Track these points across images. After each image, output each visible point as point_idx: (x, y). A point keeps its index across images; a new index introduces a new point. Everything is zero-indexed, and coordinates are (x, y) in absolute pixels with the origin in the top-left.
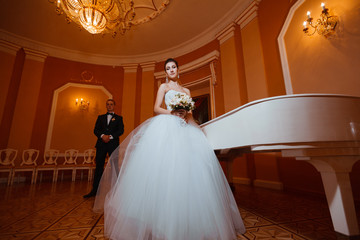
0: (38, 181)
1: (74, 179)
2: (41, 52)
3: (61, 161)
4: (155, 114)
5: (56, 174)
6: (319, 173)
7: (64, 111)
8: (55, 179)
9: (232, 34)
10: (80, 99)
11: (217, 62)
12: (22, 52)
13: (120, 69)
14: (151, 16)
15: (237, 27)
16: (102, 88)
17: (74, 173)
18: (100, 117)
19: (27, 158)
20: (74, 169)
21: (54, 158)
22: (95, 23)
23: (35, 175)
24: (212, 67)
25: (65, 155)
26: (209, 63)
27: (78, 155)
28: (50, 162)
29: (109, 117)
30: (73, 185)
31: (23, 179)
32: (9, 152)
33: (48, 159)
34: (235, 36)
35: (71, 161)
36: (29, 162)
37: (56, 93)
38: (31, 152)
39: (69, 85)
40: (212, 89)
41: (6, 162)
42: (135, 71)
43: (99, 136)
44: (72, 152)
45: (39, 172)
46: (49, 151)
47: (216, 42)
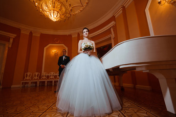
0: (40, 85)
1: (53, 84)
2: (38, 32)
3: (48, 77)
4: (78, 54)
5: (46, 82)
6: (158, 79)
7: (48, 56)
8: (46, 84)
9: (121, 12)
10: (54, 51)
11: (114, 27)
12: (31, 33)
13: (70, 36)
14: (81, 9)
15: (124, 8)
16: (63, 45)
17: (53, 82)
18: (60, 57)
19: (35, 76)
20: (53, 80)
21: (45, 76)
22: (55, 16)
23: (38, 83)
24: (112, 30)
25: (50, 75)
26: (111, 28)
27: (54, 74)
28: (44, 77)
29: (64, 57)
30: (53, 87)
31: (34, 85)
32: (28, 74)
33: (43, 76)
34: (123, 12)
35: (52, 77)
36: (36, 78)
37: (45, 48)
38: (37, 74)
39: (50, 45)
40: (112, 40)
41: (28, 78)
42: (77, 36)
43: (60, 65)
44: (52, 73)
45: (40, 82)
46: (43, 73)
47: (114, 17)
